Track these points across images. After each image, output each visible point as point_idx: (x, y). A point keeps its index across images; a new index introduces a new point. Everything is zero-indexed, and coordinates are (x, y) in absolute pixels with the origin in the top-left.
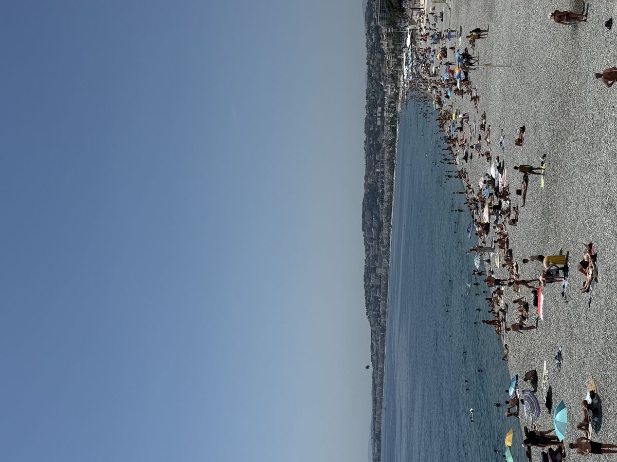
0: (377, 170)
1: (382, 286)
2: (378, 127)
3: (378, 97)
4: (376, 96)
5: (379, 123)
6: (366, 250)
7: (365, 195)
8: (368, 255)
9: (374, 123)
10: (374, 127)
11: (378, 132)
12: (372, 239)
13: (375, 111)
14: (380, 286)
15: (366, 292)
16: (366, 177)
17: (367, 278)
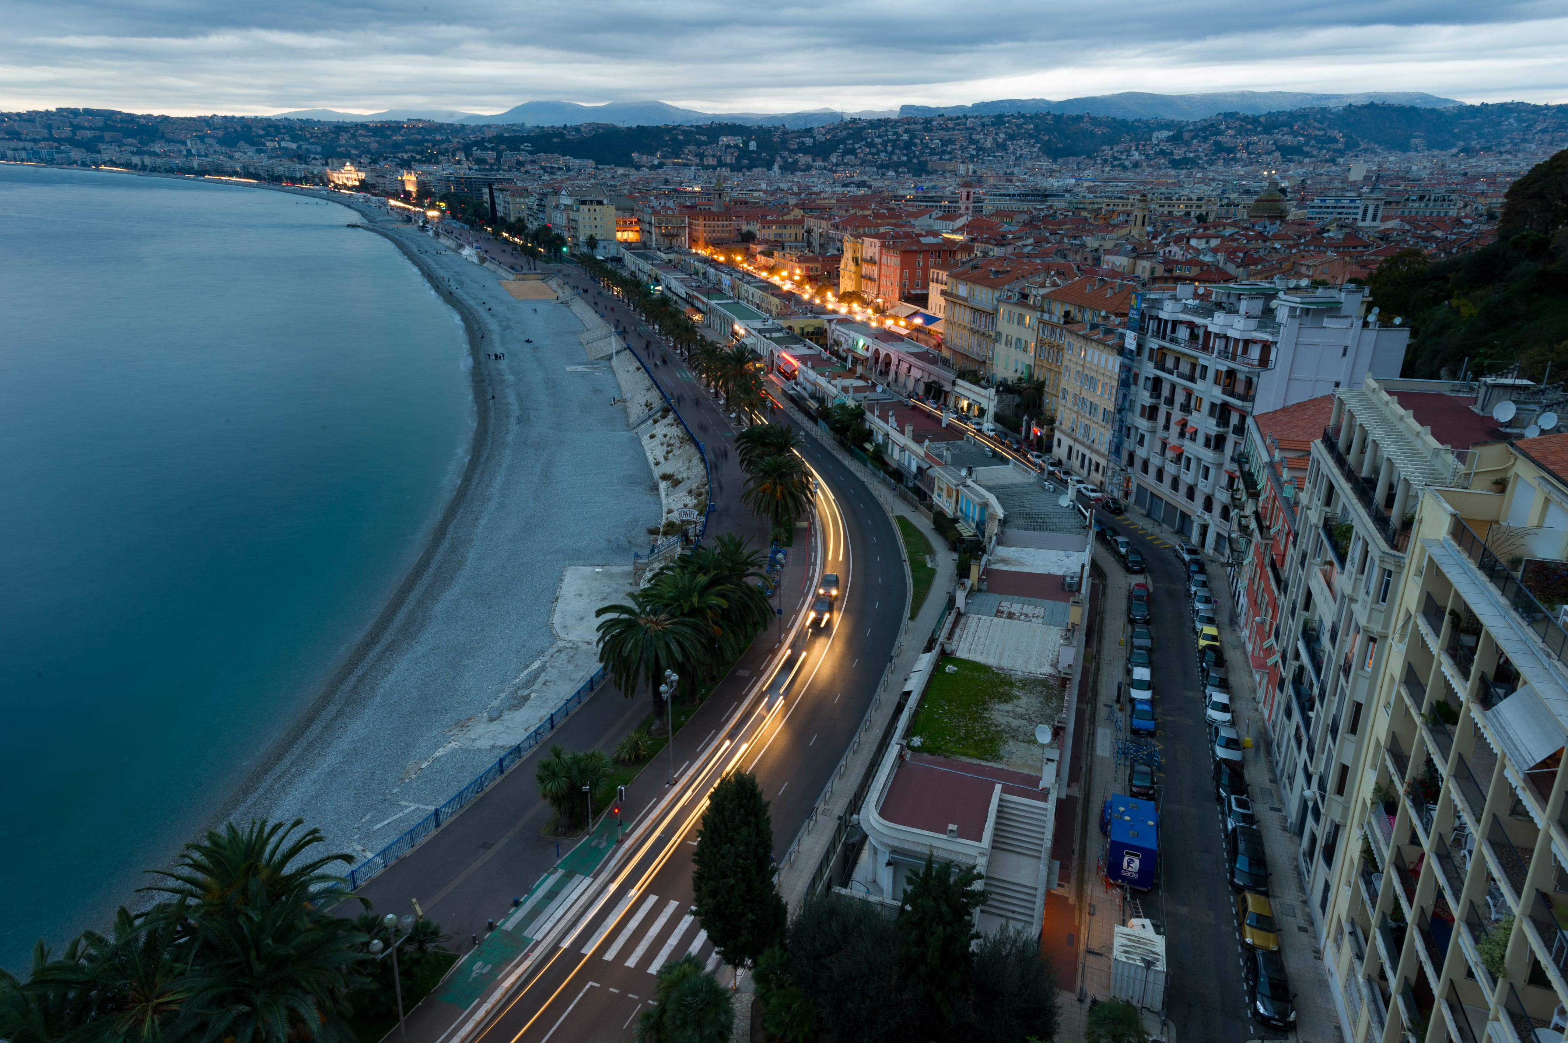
0: (188, 142)
2: (264, 145)
3: (312, 144)
4: (312, 140)
5: (270, 144)
7: (131, 115)
9: (268, 134)
10: (260, 136)
11: (252, 143)
12: (47, 126)
13: (286, 139)
16: (165, 119)
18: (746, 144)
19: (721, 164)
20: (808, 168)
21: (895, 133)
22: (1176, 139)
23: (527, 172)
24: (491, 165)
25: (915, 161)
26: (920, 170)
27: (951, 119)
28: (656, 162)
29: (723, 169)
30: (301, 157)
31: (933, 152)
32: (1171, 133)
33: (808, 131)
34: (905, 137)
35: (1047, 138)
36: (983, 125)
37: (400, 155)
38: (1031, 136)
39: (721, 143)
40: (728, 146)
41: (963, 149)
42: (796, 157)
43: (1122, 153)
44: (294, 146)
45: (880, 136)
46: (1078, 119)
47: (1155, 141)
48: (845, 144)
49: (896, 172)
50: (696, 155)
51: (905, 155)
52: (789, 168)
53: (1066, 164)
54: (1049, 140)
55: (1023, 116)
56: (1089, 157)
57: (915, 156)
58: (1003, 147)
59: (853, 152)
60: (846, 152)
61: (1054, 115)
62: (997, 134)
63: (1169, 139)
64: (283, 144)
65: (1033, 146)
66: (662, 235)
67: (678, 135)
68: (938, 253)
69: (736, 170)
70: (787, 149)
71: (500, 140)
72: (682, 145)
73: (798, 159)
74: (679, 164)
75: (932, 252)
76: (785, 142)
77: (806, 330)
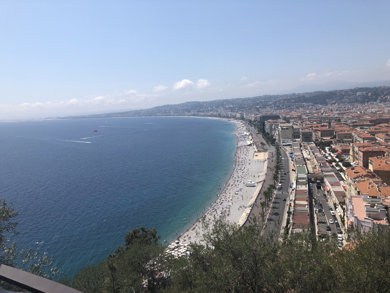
1: (166, 114)
4: (237, 104)
5: (227, 106)
6: (178, 105)
7: (199, 102)
9: (227, 104)
10: (225, 104)
11: (223, 107)
12: (183, 107)
14: (166, 113)
15: (163, 106)
16: (206, 102)
17: (168, 106)
18: (367, 94)
19: (357, 101)
23: (291, 109)
24: (281, 107)
28: (334, 102)
29: (358, 103)
30: (232, 110)
37: (257, 106)
39: (357, 95)
40: (360, 95)
42: (386, 97)
44: (232, 106)
50: (348, 99)
52: (384, 101)
64: (230, 106)
66: (304, 138)
67: (343, 93)
68: (377, 152)
69: (363, 102)
70: (383, 94)
71: (285, 100)
72: (344, 96)
73: (388, 97)
74: (342, 102)
75: (375, 152)
76: (382, 92)
77: (318, 178)
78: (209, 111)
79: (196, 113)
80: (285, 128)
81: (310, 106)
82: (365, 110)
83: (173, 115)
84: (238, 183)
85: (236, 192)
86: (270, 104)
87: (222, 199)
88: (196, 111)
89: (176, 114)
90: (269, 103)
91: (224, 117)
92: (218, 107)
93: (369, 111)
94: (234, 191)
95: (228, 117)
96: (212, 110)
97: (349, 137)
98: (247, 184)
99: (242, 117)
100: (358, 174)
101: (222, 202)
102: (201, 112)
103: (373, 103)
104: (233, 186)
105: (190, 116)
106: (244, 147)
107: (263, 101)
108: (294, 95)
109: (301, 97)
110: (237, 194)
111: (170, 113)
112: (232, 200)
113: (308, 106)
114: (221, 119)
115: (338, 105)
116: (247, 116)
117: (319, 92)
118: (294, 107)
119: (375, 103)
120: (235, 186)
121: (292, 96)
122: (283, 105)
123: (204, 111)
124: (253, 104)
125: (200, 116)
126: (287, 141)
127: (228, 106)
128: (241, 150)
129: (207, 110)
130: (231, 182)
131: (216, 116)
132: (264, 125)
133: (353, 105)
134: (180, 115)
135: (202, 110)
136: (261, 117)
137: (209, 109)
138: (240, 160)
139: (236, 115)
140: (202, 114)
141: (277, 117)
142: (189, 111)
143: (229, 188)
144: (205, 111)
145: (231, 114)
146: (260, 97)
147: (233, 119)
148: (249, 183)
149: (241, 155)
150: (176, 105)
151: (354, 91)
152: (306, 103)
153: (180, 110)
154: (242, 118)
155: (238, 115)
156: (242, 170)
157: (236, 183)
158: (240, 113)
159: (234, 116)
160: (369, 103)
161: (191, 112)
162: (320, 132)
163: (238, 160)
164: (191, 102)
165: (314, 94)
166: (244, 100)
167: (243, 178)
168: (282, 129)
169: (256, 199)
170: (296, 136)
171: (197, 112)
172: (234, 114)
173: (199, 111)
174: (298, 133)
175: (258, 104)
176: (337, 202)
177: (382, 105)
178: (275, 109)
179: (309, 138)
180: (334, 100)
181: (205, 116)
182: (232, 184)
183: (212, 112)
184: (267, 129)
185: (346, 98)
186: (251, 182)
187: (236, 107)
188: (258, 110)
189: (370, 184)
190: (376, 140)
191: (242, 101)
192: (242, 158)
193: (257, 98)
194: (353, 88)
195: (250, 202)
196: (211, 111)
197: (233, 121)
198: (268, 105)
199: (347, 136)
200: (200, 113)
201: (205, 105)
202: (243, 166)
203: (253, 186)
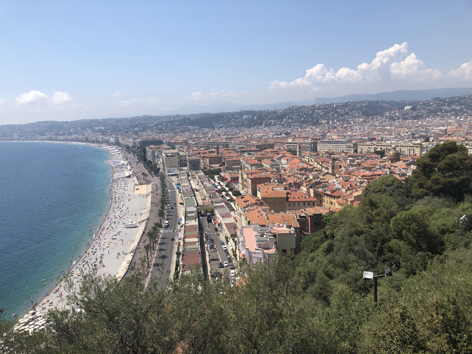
0: (72, 130)
1: (6, 138)
2: (95, 128)
4: (109, 126)
5: (96, 128)
6: (25, 125)
7: (57, 122)
8: (23, 126)
10: (94, 126)
11: (91, 128)
12: (33, 128)
13: (102, 126)
14: (5, 136)
16: (67, 122)
17: (9, 126)
18: (253, 117)
19: (244, 125)
20: (275, 124)
21: (307, 111)
22: (414, 109)
23: (176, 133)
24: (164, 131)
25: (315, 120)
26: (316, 124)
27: (328, 105)
28: (221, 126)
29: (244, 127)
30: (103, 133)
31: (321, 116)
32: (411, 107)
33: (275, 112)
34: (311, 112)
35: (365, 110)
36: (341, 106)
37: (135, 129)
38: (360, 109)
39: (244, 118)
40: (246, 119)
41: (333, 115)
42: (270, 121)
43: (393, 114)
44: (103, 128)
45: (301, 112)
46: (378, 102)
47: (405, 109)
48: (289, 116)
49: (307, 124)
50: (235, 123)
51: (311, 118)
52: (268, 125)
53: (372, 119)
54: (366, 110)
55: (357, 102)
56: (381, 116)
57: (315, 118)
58: (347, 114)
59: (292, 118)
60: (289, 118)
61: (369, 101)
62: (346, 109)
63: (411, 109)
64: (100, 128)
65: (360, 113)
66: (192, 166)
67: (229, 116)
68: (264, 178)
69: (249, 127)
70: (268, 118)
71: (169, 122)
72: (231, 119)
73: (271, 121)
74: (229, 126)
75: (262, 178)
76: (267, 116)
77: (208, 210)
78: (71, 134)
79: (54, 137)
80: (170, 156)
81: (197, 130)
82: (252, 135)
83: (18, 139)
84: (116, 225)
85: (114, 236)
86: (151, 127)
87: (95, 248)
88: (53, 133)
89: (23, 138)
90: (149, 126)
91: (93, 142)
92: (84, 129)
93: (255, 136)
94: (111, 235)
95: (98, 142)
96: (76, 132)
97: (238, 164)
98: (127, 225)
99: (117, 141)
100: (247, 203)
101: (95, 251)
102: (60, 135)
103: (258, 128)
104: (109, 230)
105: (43, 140)
106: (122, 179)
107: (143, 122)
108: (178, 116)
109: (186, 119)
110: (115, 239)
111: (12, 136)
112: (108, 247)
113: (195, 130)
114: (89, 144)
115: (226, 128)
116: (124, 141)
117: (205, 114)
118: (178, 130)
119: (260, 127)
120: (111, 229)
121: (176, 118)
122: (166, 129)
123: (64, 134)
124: (130, 127)
125: (59, 140)
126: (173, 170)
127: (98, 128)
128: (118, 183)
129: (69, 133)
130: (106, 224)
131: (81, 141)
132: (144, 151)
133: (240, 129)
134: (29, 140)
135: (61, 133)
136: (140, 142)
137: (72, 131)
138: (118, 195)
139: (109, 139)
140: (62, 137)
141: (160, 142)
142: (42, 134)
143: (104, 232)
144: (66, 133)
145: (102, 138)
146: (138, 118)
147: (105, 145)
148: (130, 223)
149: (119, 189)
150: (21, 126)
151: (241, 114)
152: (192, 126)
153: (28, 133)
154: (117, 144)
155: (112, 140)
156: (120, 208)
157: (113, 225)
158: (115, 137)
159: (106, 141)
160: (255, 128)
161: (45, 135)
162: (208, 159)
163: (114, 196)
164: (45, 122)
165: (199, 116)
166: (119, 120)
167: (121, 217)
168: (167, 156)
169: (139, 242)
170: (183, 164)
171: (54, 135)
172: (106, 138)
173: (57, 134)
174: (185, 160)
175: (136, 126)
176: (229, 235)
177: (267, 129)
178: (157, 133)
179: (197, 165)
180: (221, 123)
181: (67, 140)
182: (108, 227)
183: (76, 136)
184: (149, 157)
185: (233, 121)
186: (132, 222)
187: (108, 130)
188: (136, 133)
189: (259, 212)
190: (263, 166)
191: (115, 122)
192: (120, 194)
193: (134, 119)
194: (239, 111)
195: (131, 246)
196: (74, 133)
197: (105, 147)
198: (149, 128)
199: (235, 162)
200: (59, 137)
201: (66, 125)
202: (122, 204)
203: (135, 227)
